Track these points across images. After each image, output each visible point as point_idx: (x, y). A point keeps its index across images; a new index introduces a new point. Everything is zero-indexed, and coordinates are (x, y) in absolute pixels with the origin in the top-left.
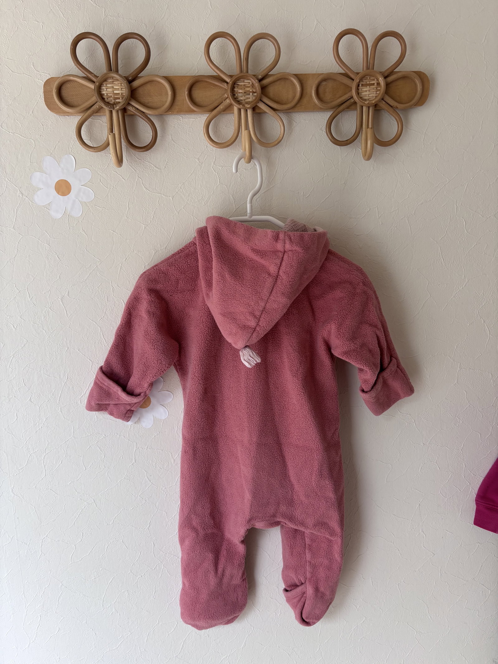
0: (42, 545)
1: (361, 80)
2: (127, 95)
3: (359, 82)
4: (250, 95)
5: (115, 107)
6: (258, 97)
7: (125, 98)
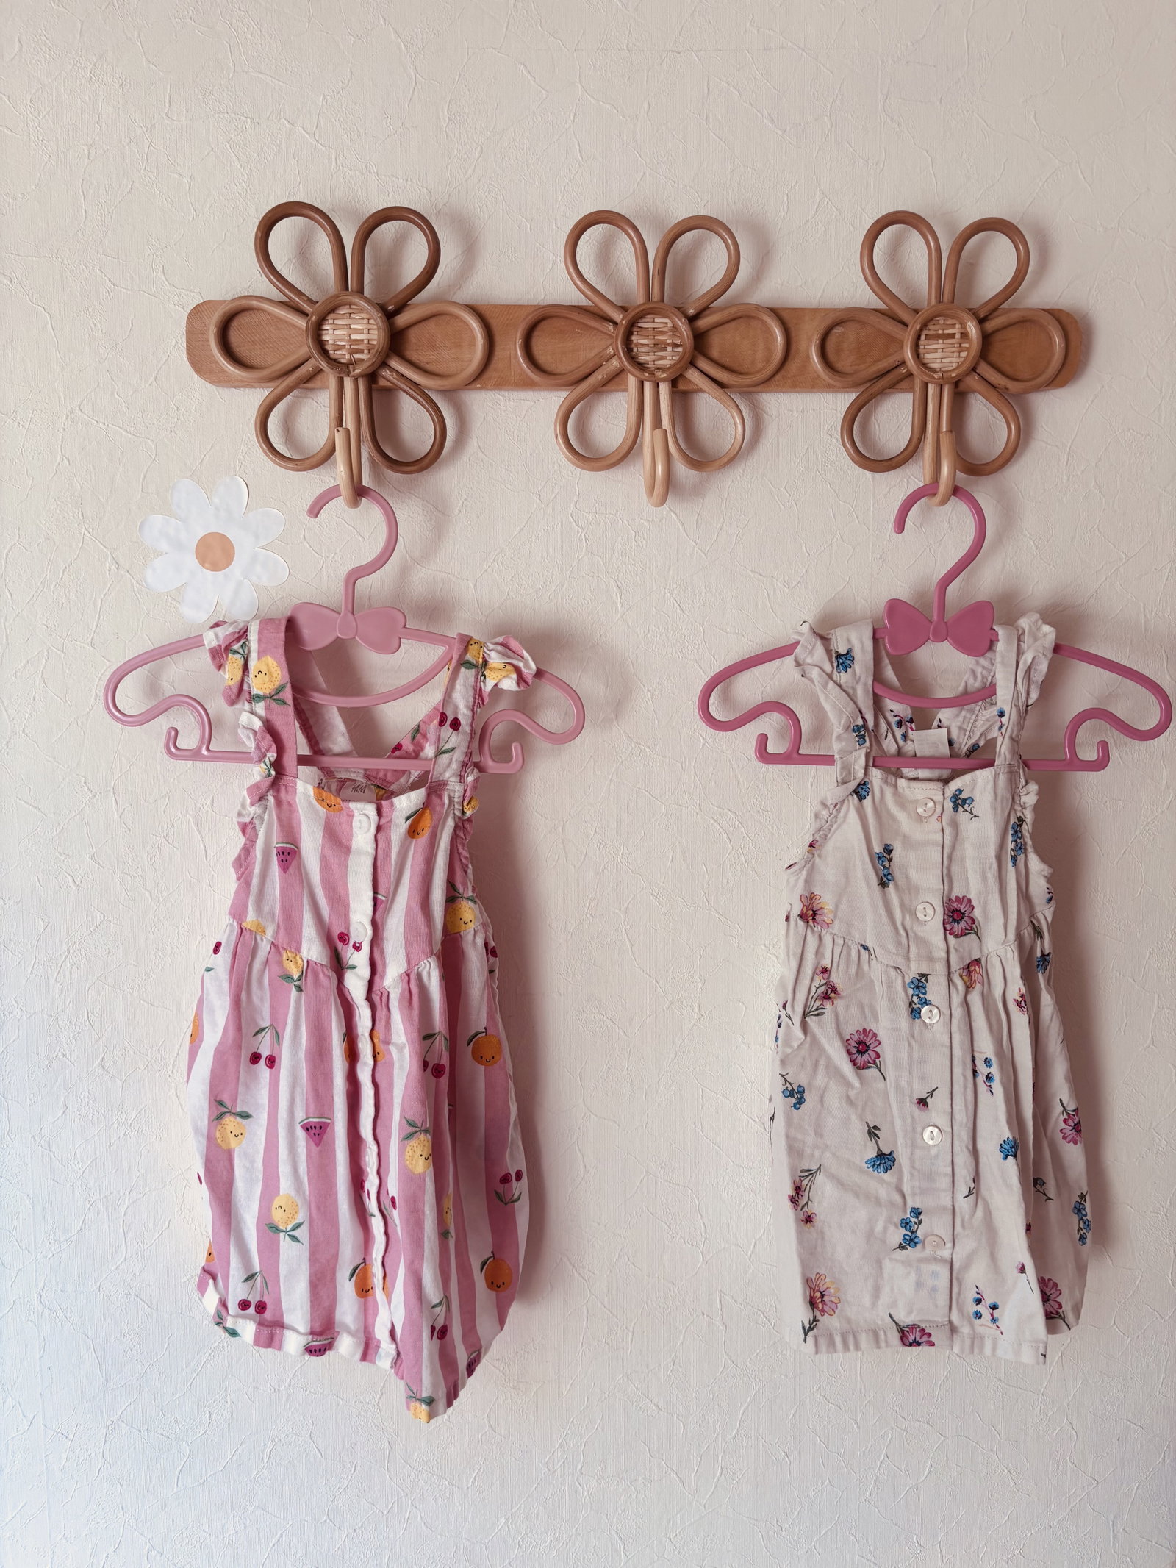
0: (105, 1441)
1: (925, 325)
2: (381, 344)
3: (921, 330)
4: (666, 351)
5: (351, 369)
6: (687, 355)
7: (377, 351)
